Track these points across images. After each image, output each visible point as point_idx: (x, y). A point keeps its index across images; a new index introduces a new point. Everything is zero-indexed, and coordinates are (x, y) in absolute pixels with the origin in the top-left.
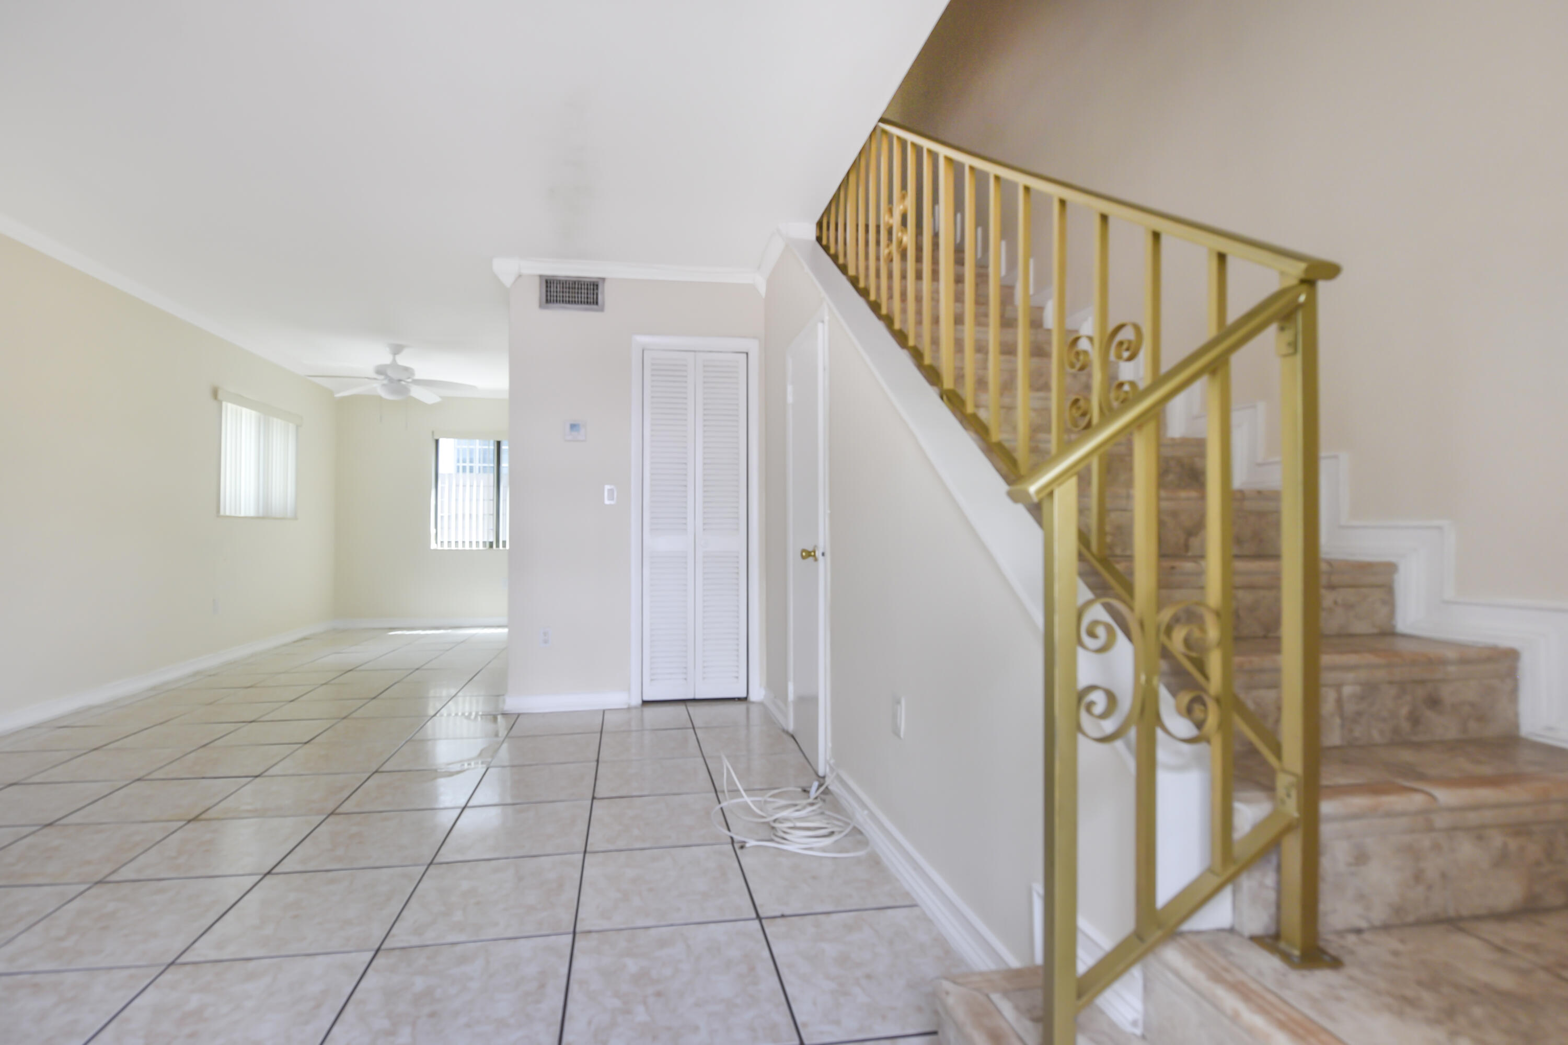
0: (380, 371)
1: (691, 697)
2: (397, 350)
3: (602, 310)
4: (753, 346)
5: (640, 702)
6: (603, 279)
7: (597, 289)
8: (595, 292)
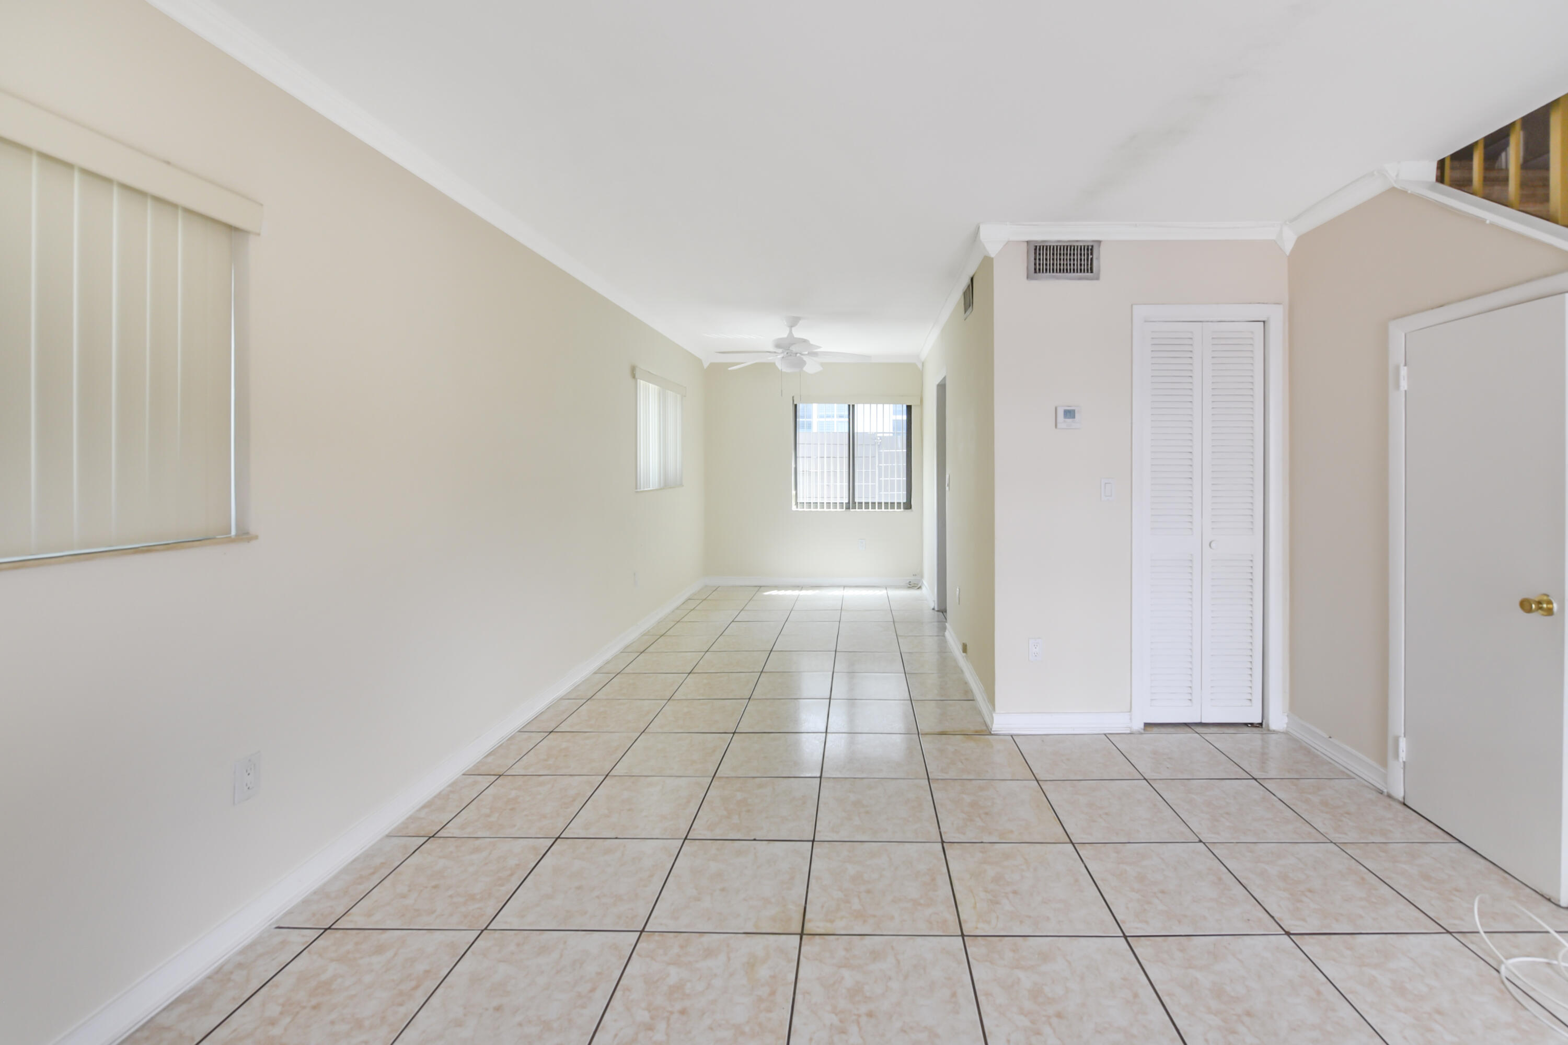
0: (778, 345)
1: (1198, 721)
2: (793, 322)
3: (1097, 278)
4: (1277, 317)
5: (1142, 726)
6: (1099, 242)
7: (1092, 254)
8: (1090, 257)
